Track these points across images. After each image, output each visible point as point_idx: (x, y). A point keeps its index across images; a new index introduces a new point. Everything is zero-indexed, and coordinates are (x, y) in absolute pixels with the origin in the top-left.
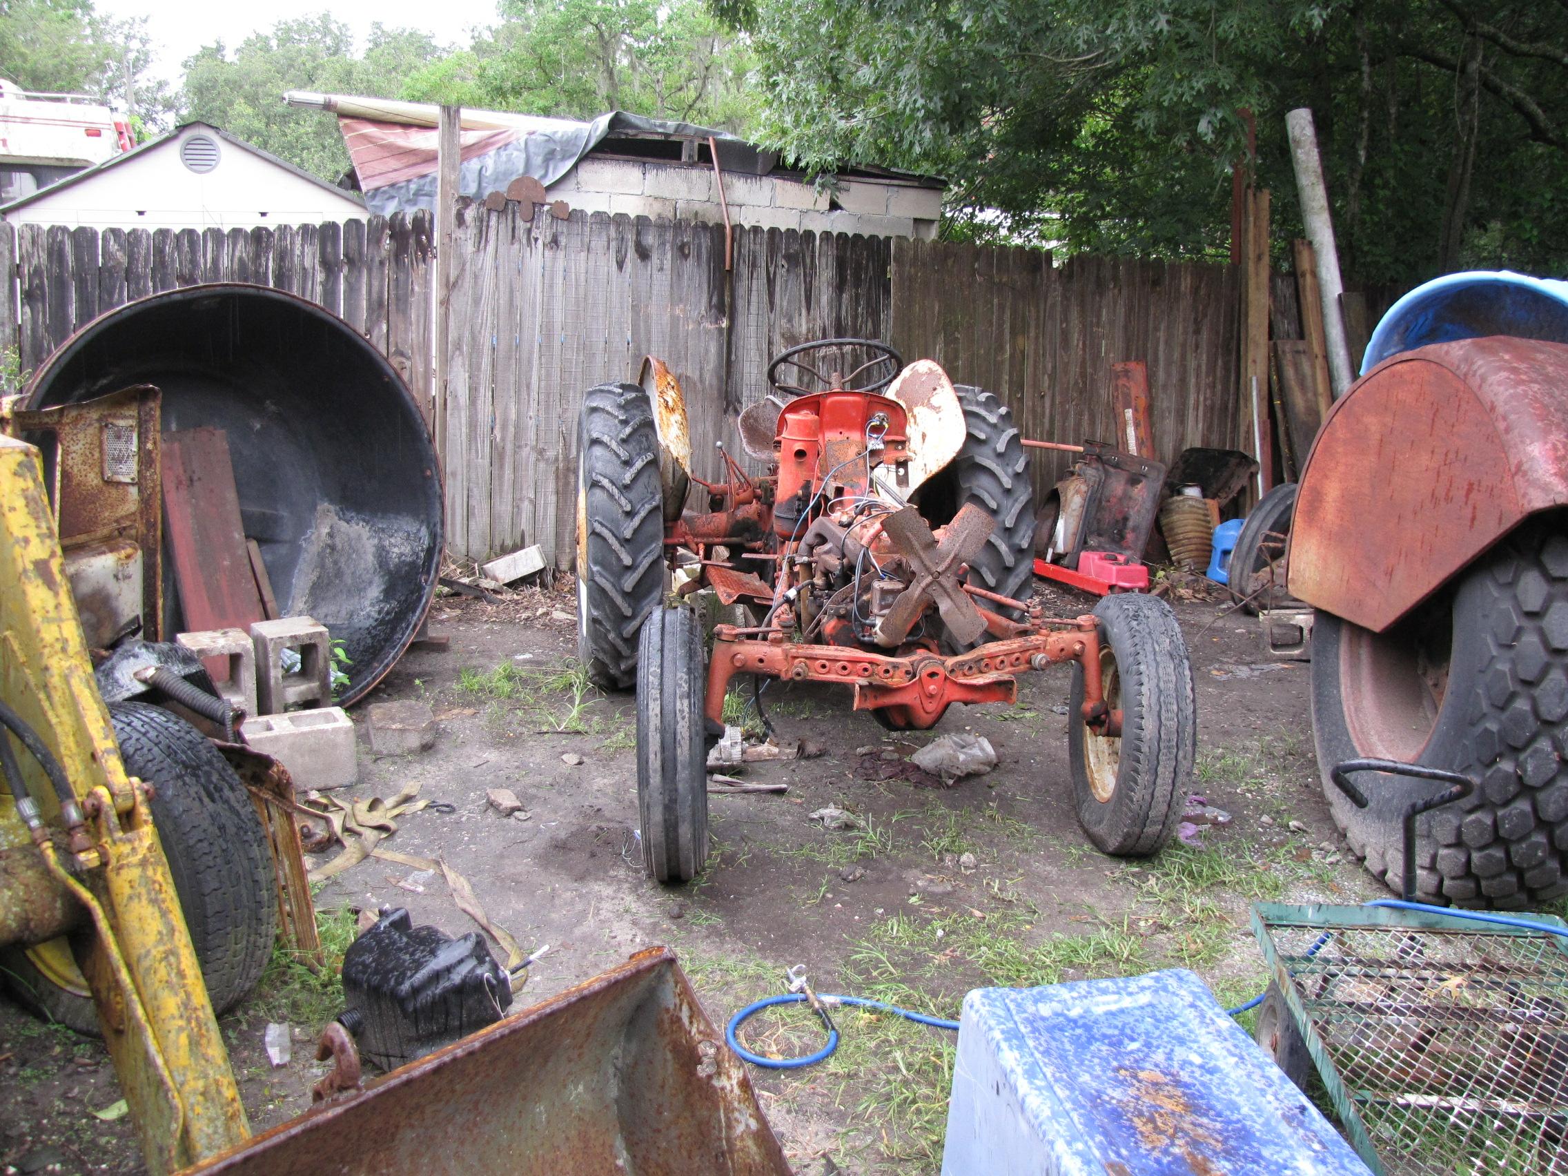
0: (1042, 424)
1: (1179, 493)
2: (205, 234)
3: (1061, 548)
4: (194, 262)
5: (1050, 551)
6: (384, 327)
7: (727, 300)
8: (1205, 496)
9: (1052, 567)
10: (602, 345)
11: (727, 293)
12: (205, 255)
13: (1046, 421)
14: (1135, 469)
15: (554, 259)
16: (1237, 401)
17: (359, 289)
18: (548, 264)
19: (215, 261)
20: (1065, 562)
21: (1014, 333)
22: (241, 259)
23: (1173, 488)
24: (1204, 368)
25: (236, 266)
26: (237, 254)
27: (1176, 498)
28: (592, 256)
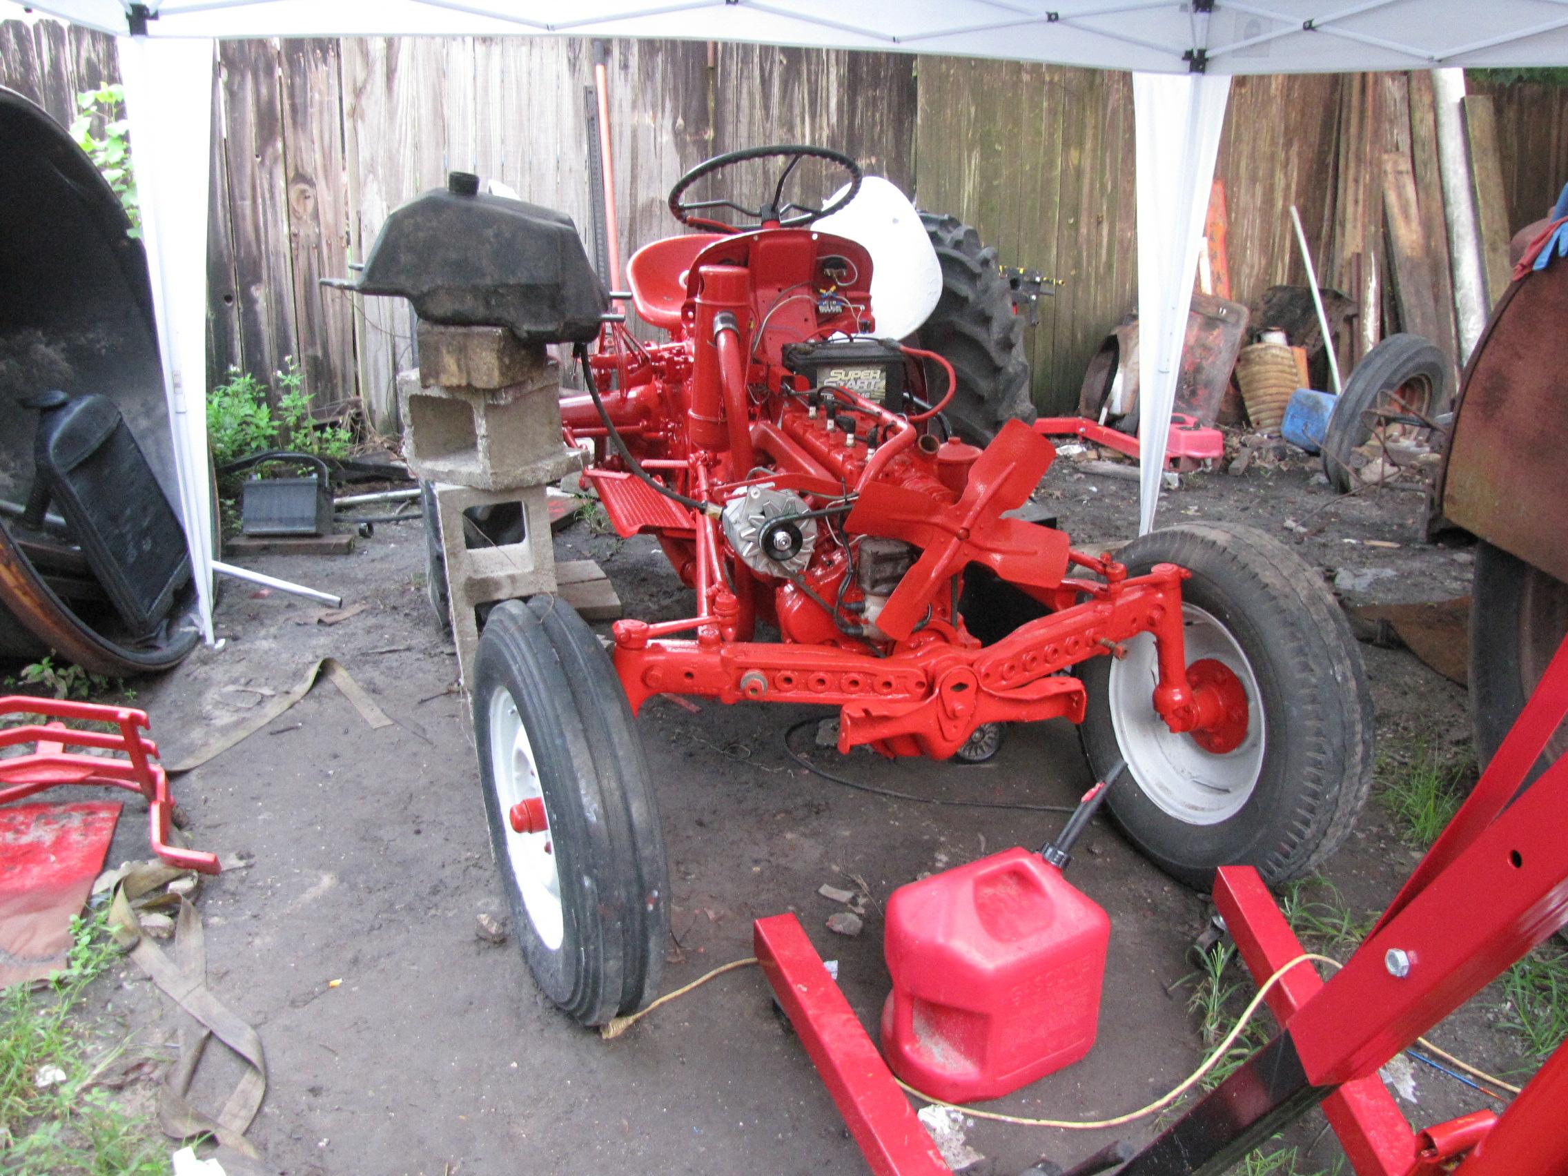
0: (1098, 255)
1: (1260, 340)
2: (36, 28)
3: (1117, 409)
4: (27, 65)
5: (1104, 411)
6: (279, 145)
7: (711, 104)
8: (1290, 343)
9: (1106, 431)
10: (553, 164)
11: (711, 97)
12: (40, 55)
13: (1104, 252)
14: (1211, 311)
15: (488, 56)
16: (1332, 229)
17: (244, 99)
18: (480, 62)
19: (56, 64)
20: (1123, 424)
21: (1066, 145)
22: (89, 61)
23: (1254, 336)
24: (1294, 187)
25: (83, 70)
26: (84, 54)
27: (1256, 346)
28: (536, 51)
